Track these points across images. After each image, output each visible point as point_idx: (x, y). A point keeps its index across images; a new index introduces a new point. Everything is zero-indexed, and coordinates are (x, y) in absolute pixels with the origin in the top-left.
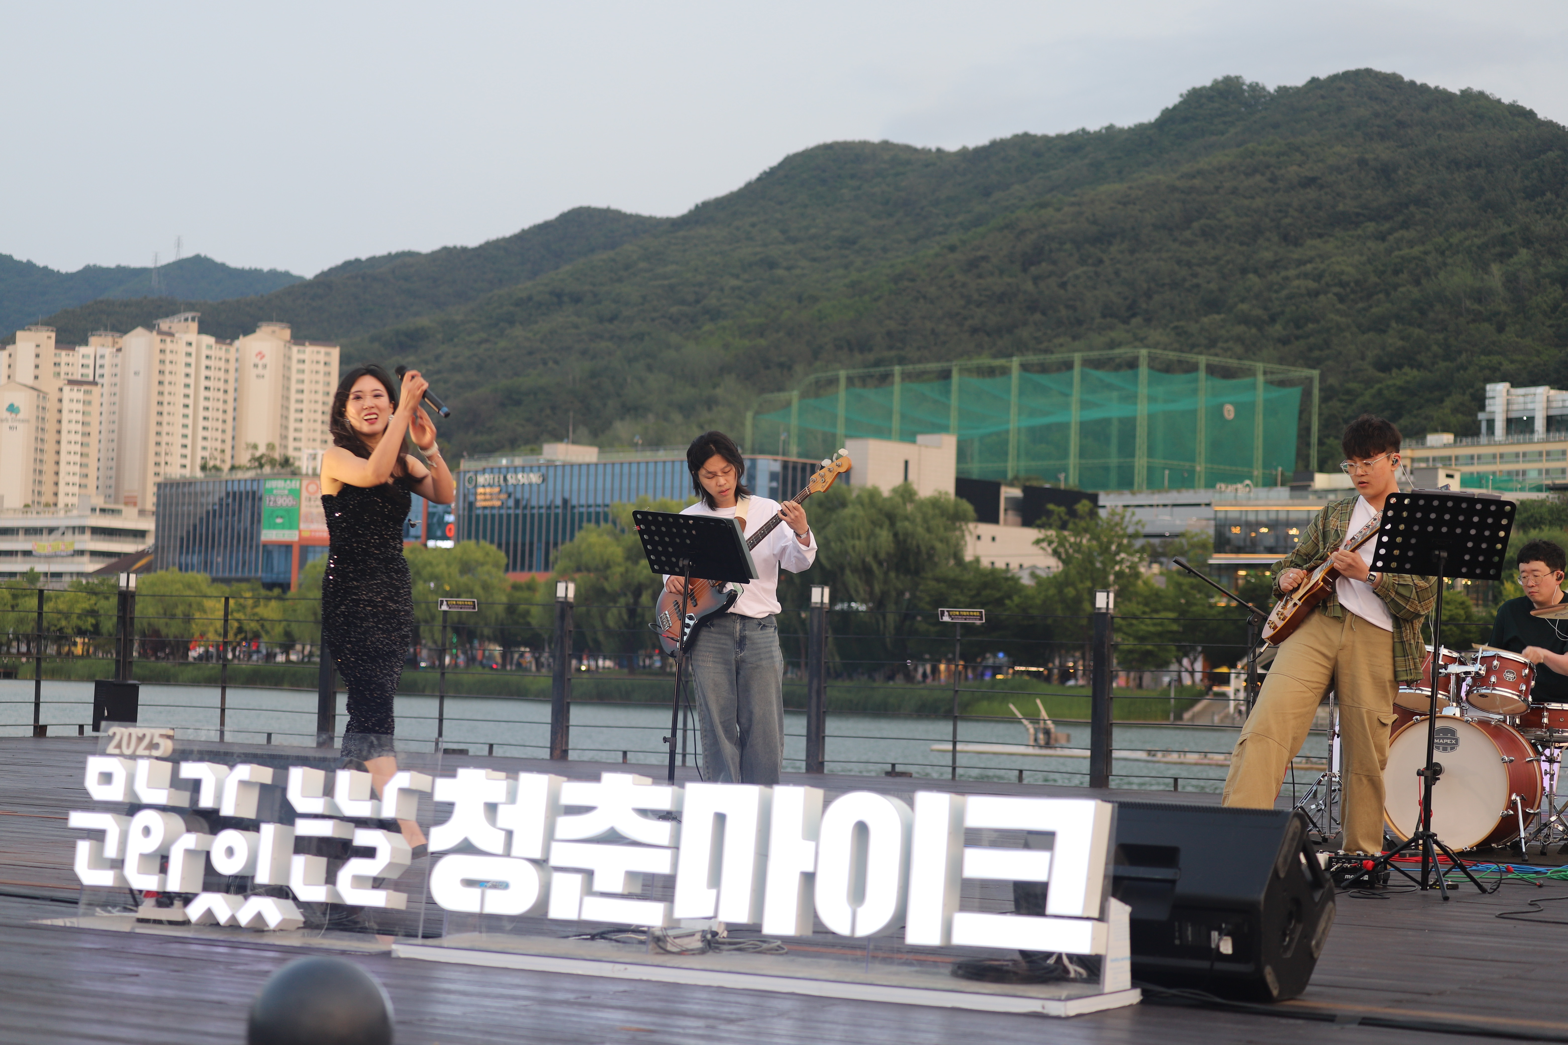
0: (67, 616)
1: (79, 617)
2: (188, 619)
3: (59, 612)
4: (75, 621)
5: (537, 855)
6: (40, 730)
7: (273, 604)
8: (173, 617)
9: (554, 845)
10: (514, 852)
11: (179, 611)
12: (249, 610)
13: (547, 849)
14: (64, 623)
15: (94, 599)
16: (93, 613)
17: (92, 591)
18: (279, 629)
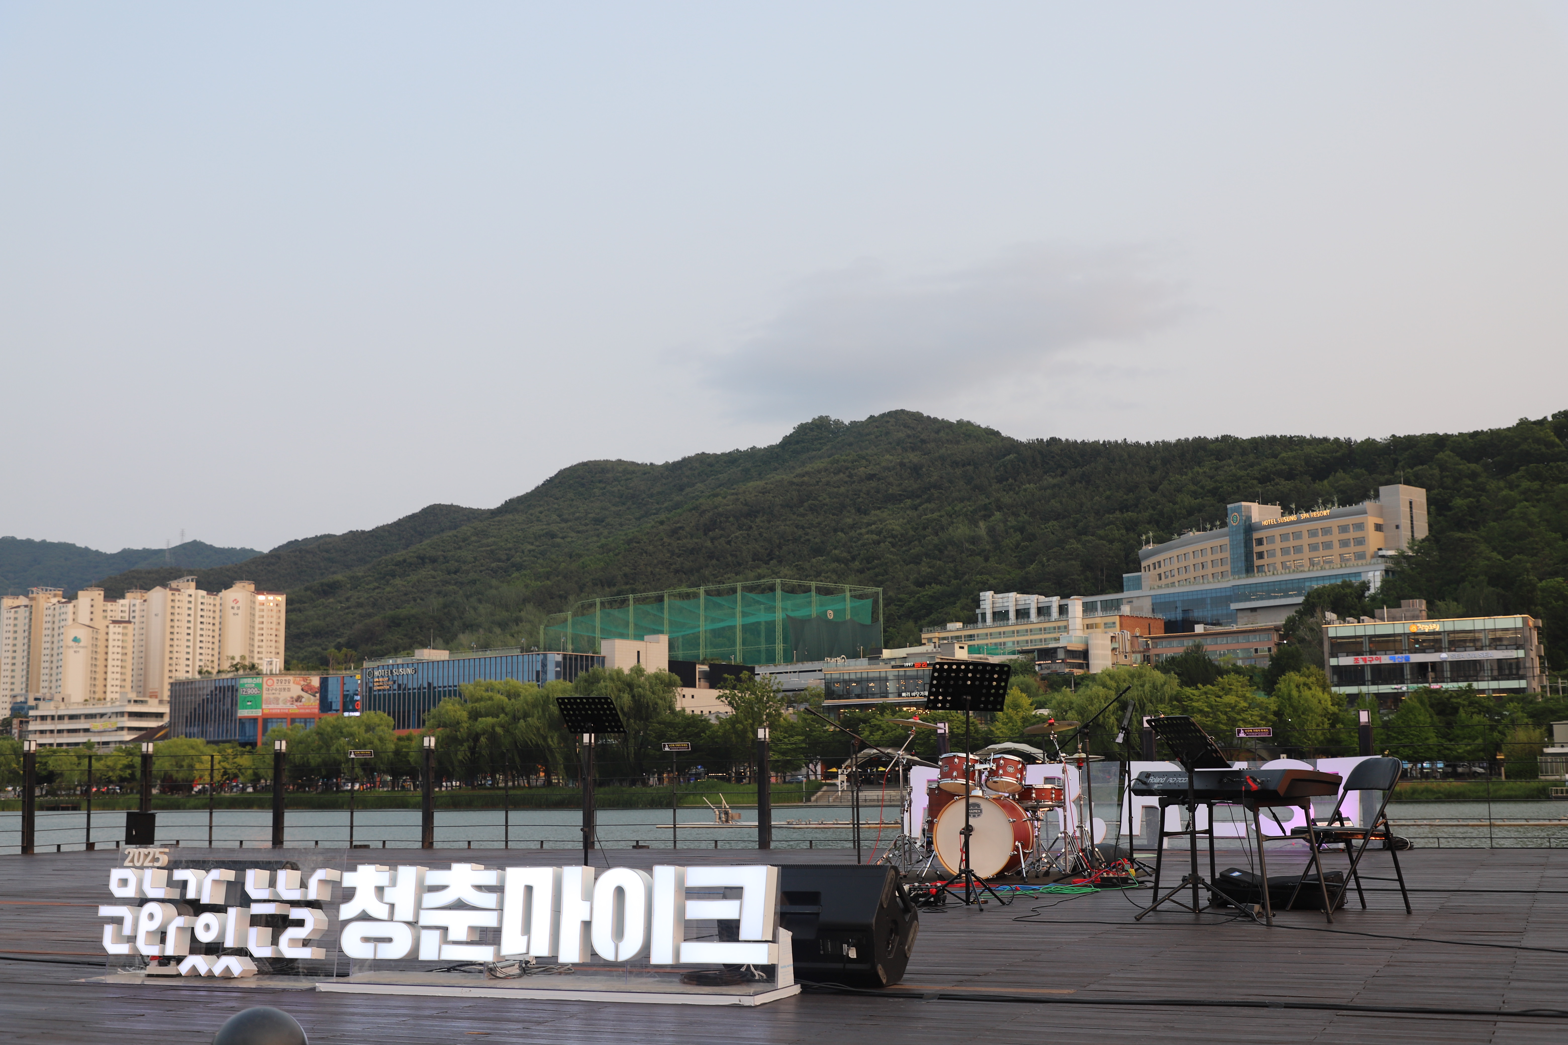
0: (113, 769)
1: (121, 770)
2: (191, 767)
3: (108, 767)
4: (118, 772)
5: (410, 918)
6: (90, 846)
7: (246, 757)
8: (182, 766)
9: (422, 913)
10: (396, 918)
11: (185, 764)
12: (230, 761)
13: (417, 914)
14: (111, 774)
15: (128, 758)
16: (130, 766)
17: (129, 753)
18: (248, 773)
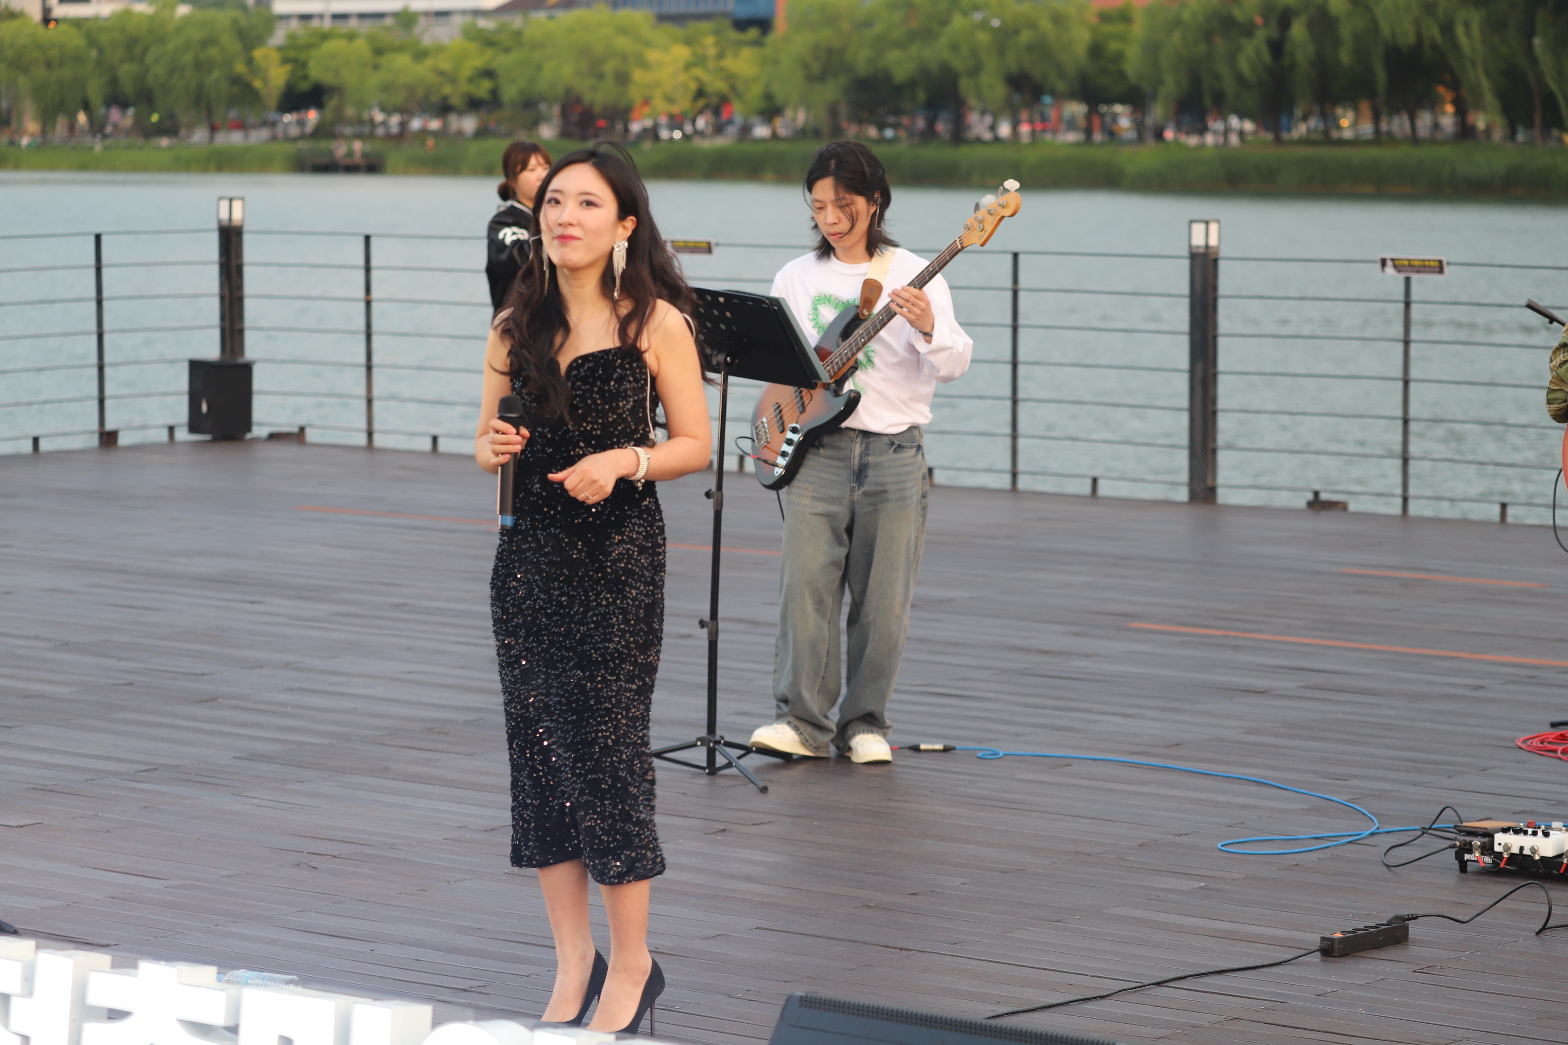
0: (452, 79)
1: (470, 80)
2: (623, 78)
3: (441, 73)
4: (464, 87)
6: (108, 438)
7: (747, 53)
8: (601, 76)
11: (609, 67)
12: (711, 64)
14: (447, 90)
15: (489, 53)
16: (488, 73)
17: (488, 41)
18: (755, 91)
